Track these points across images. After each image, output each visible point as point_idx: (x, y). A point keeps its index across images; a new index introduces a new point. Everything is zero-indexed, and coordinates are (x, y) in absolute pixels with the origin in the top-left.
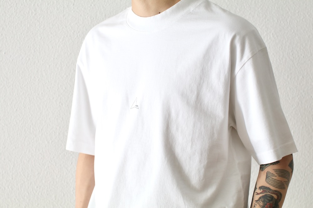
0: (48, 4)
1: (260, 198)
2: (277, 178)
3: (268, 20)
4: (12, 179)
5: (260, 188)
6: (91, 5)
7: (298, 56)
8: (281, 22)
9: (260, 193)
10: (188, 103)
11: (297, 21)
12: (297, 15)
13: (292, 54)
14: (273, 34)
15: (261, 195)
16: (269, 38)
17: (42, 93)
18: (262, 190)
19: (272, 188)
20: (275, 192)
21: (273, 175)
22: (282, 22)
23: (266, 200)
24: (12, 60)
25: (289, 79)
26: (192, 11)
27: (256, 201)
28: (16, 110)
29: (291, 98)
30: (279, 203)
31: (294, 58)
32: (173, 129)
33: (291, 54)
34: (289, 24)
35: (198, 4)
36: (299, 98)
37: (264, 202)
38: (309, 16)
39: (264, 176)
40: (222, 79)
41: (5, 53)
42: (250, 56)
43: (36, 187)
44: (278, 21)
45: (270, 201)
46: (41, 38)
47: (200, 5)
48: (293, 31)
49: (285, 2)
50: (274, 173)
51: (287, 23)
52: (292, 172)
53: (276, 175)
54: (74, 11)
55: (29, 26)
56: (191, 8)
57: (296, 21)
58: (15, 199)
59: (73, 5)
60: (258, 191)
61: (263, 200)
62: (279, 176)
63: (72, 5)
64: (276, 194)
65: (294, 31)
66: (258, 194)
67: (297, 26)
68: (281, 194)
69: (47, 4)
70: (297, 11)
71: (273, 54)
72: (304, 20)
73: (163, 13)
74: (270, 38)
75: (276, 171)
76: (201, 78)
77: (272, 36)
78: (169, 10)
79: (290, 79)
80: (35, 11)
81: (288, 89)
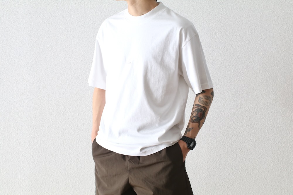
1: (195, 110)
2: (204, 100)
3: (204, 13)
4: (54, 104)
5: (196, 105)
7: (222, 35)
8: (211, 15)
9: (196, 108)
10: (157, 62)
11: (222, 14)
12: (222, 10)
14: (207, 22)
15: (196, 109)
17: (72, 55)
18: (196, 106)
19: (202, 105)
20: (203, 107)
21: (203, 99)
23: (198, 111)
24: (55, 36)
25: (216, 48)
26: (161, 14)
27: (194, 112)
28: (57, 64)
29: (217, 60)
30: (205, 113)
31: (219, 36)
32: (149, 75)
33: (217, 34)
35: (163, 10)
37: (197, 112)
38: (229, 11)
39: (198, 99)
40: (175, 50)
41: (51, 32)
42: (189, 39)
43: (67, 109)
45: (200, 111)
46: (72, 23)
47: (164, 11)
50: (203, 98)
51: (216, 15)
52: (213, 97)
53: (204, 98)
55: (64, 16)
56: (160, 12)
58: (55, 115)
60: (195, 107)
61: (197, 111)
62: (206, 99)
64: (204, 108)
65: (219, 20)
66: (194, 108)
67: (221, 17)
68: (206, 108)
70: (222, 8)
71: (207, 34)
72: (226, 13)
73: (145, 15)
75: (204, 96)
76: (164, 49)
77: (206, 23)
78: (148, 13)
80: (68, 8)
81: (216, 54)
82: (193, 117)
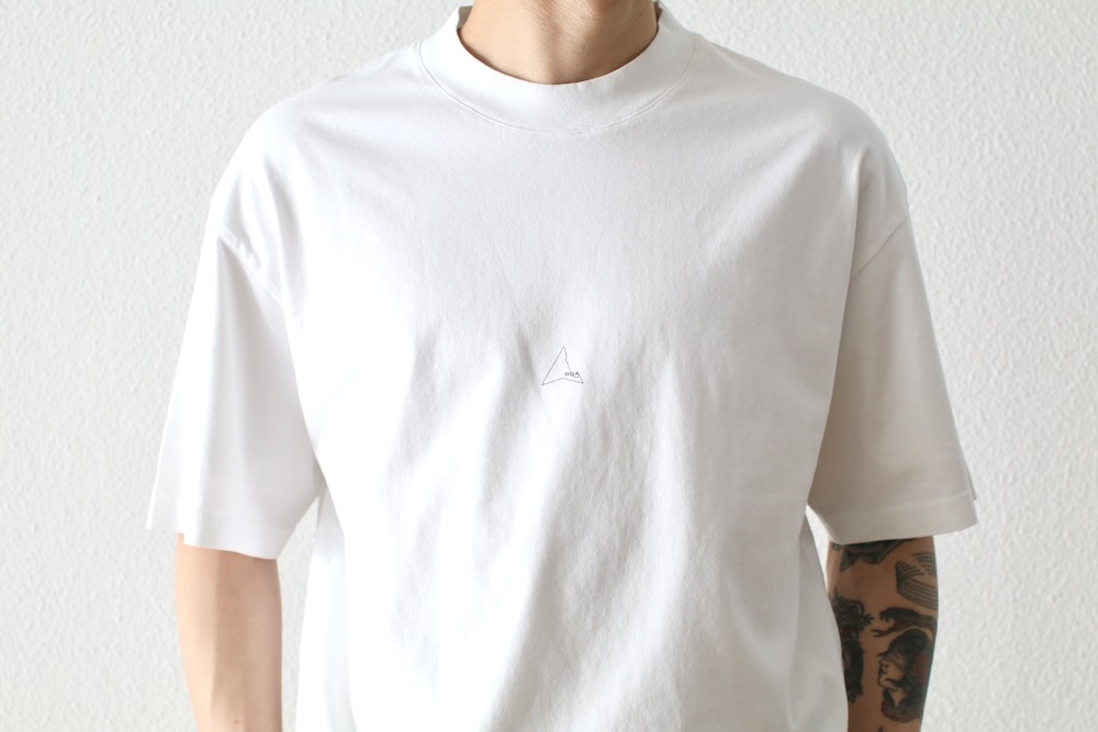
0: (243, 35)
1: (893, 644)
3: (984, 89)
6: (387, 39)
7: (1087, 212)
8: (1027, 97)
9: (890, 630)
11: (1084, 92)
12: (1084, 71)
13: (1067, 206)
14: (1000, 137)
15: (894, 635)
16: (986, 150)
19: (920, 609)
22: (1032, 97)
23: (911, 647)
24: (124, 222)
25: (1055, 290)
27: (883, 655)
29: (1062, 356)
31: (1072, 217)
33: (1063, 205)
34: (1058, 102)
36: (1088, 356)
37: (906, 653)
44: (1018, 94)
45: (920, 649)
46: (221, 148)
48: (1069, 126)
49: (1041, 28)
50: (918, 566)
51: (1051, 98)
53: (922, 569)
54: (330, 59)
55: (178, 107)
57: (1080, 93)
59: (328, 37)
60: (883, 625)
61: (901, 648)
63: (324, 37)
65: (1073, 126)
66: (882, 633)
67: (1082, 111)
69: (240, 34)
70: (1084, 60)
71: (1001, 204)
74: (991, 151)
75: (920, 559)
77: (996, 144)
79: (1060, 290)
80: (200, 57)
81: (1052, 323)
82: (889, 684)
